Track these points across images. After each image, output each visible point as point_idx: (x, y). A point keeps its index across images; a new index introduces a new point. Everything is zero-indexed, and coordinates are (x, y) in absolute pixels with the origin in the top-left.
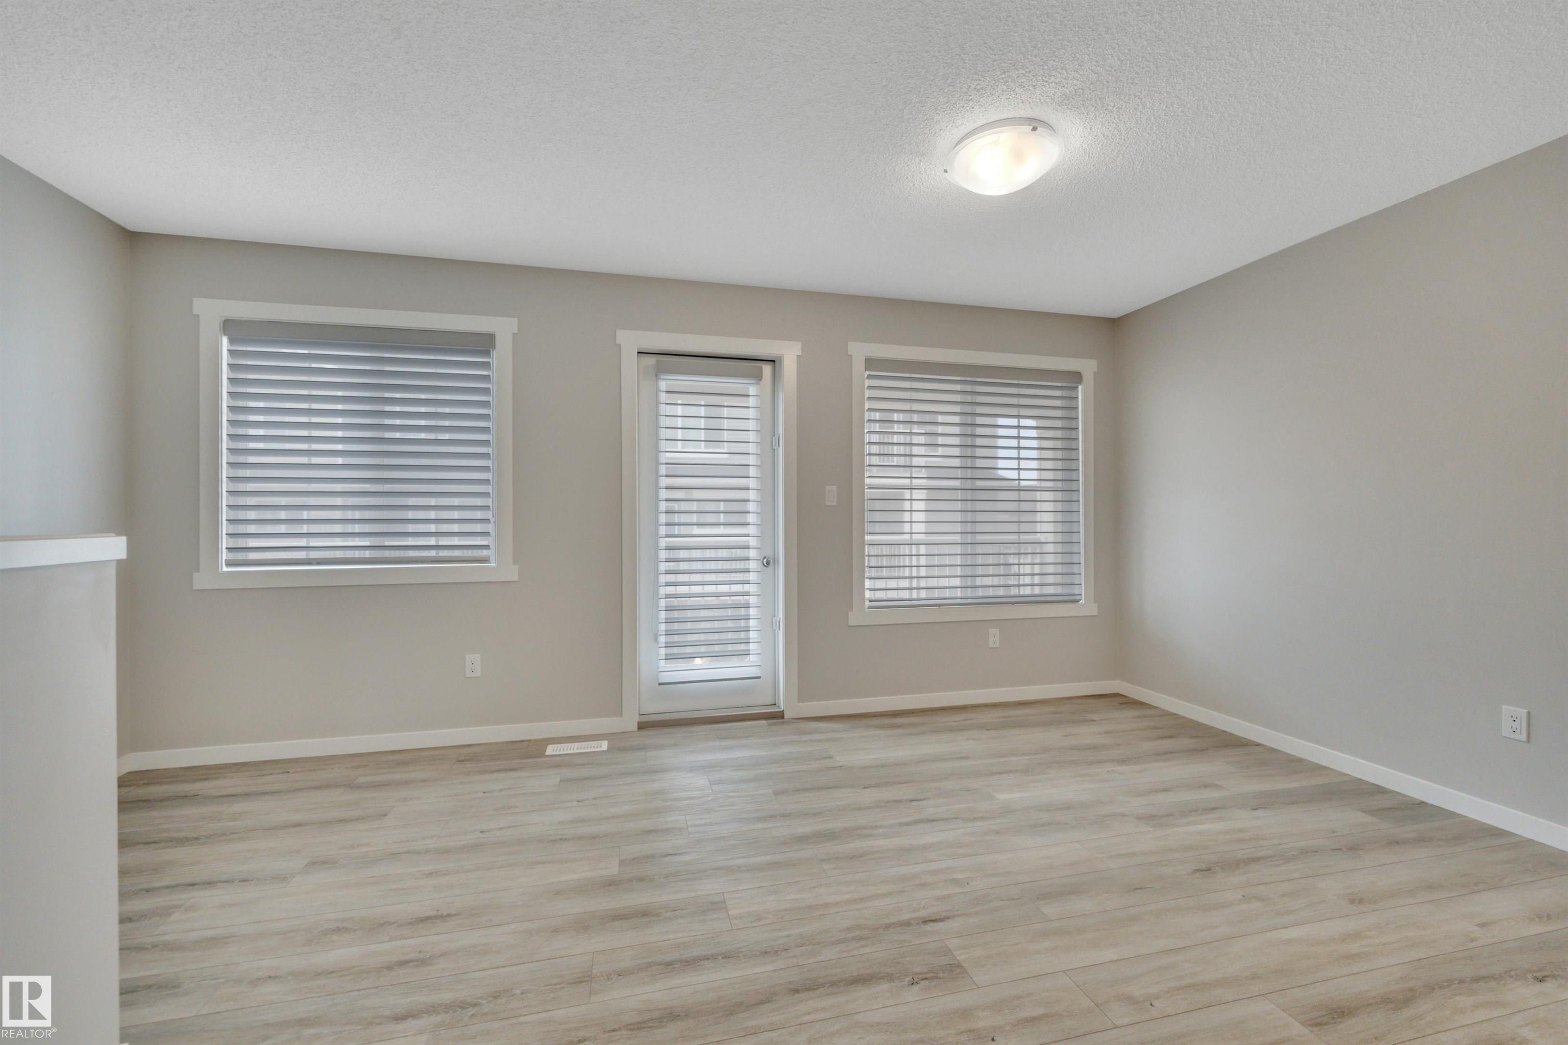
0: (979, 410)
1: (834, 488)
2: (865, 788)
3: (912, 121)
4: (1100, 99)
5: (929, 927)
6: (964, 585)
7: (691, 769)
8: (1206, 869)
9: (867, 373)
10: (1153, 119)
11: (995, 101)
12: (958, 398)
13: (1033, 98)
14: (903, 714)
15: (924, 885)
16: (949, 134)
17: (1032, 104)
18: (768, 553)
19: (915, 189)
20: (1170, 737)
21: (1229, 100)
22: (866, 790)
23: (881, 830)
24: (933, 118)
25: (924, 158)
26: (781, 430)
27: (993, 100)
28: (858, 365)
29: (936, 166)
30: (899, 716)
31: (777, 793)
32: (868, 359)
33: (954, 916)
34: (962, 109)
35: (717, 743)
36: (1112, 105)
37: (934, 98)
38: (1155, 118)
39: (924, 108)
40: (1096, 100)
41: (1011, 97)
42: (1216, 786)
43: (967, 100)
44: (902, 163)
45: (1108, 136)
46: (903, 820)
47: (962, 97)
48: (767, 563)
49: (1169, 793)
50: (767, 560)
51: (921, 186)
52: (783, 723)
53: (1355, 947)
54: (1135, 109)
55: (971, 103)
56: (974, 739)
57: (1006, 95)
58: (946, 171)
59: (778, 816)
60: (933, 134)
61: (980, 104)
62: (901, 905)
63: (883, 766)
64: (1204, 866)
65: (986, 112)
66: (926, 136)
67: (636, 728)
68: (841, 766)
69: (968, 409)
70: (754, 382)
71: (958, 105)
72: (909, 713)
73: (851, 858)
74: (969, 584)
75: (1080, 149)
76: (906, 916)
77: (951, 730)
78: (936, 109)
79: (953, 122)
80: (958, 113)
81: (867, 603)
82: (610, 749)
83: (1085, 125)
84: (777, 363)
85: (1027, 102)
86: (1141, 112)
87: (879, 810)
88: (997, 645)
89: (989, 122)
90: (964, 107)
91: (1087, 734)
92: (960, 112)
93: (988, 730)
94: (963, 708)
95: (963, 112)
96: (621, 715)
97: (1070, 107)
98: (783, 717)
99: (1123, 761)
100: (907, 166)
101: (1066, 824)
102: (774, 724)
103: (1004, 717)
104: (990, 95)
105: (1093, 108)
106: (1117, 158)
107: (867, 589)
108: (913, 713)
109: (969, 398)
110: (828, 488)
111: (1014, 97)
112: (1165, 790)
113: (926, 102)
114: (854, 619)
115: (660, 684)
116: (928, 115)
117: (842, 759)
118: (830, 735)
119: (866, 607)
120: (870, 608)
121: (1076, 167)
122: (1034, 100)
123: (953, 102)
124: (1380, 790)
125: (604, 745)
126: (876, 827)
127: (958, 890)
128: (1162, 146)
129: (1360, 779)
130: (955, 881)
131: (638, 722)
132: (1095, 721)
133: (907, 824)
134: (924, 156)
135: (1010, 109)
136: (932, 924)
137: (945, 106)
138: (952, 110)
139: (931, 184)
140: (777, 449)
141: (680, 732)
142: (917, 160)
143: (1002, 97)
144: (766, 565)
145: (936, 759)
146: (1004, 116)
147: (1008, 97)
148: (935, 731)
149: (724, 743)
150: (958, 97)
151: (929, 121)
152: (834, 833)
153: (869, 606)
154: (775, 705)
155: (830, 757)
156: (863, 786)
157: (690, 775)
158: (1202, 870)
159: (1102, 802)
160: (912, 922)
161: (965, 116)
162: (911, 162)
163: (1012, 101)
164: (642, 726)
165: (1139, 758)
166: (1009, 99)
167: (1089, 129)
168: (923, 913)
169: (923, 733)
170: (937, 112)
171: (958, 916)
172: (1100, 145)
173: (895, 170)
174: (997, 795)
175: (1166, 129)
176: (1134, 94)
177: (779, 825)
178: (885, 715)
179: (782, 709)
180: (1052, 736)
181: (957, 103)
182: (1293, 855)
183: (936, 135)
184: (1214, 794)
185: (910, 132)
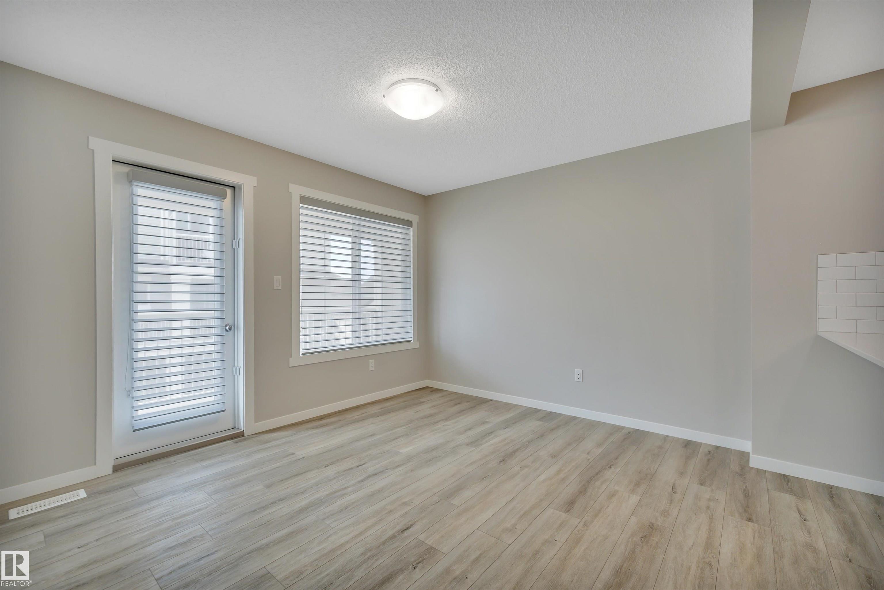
0: (363, 235)
1: (280, 277)
2: (326, 467)
3: (376, 61)
4: (467, 86)
5: (406, 533)
6: (354, 336)
7: (187, 489)
8: (503, 460)
9: (301, 205)
10: (483, 104)
11: (422, 68)
12: (350, 227)
13: (440, 74)
14: (325, 417)
15: (390, 512)
16: (392, 76)
17: (438, 76)
18: (229, 321)
19: (360, 100)
20: (459, 404)
21: (512, 107)
22: (327, 468)
23: (349, 489)
24: (387, 64)
25: (373, 84)
26: (241, 235)
27: (421, 67)
28: (295, 199)
29: (377, 91)
30: (323, 419)
31: (268, 486)
32: (301, 196)
33: (415, 522)
34: (404, 65)
35: (198, 465)
36: (470, 92)
37: (393, 53)
38: (484, 104)
39: (385, 57)
40: (465, 86)
41: (430, 69)
42: (487, 422)
43: (409, 62)
44: (359, 83)
45: (462, 106)
46: (360, 479)
47: (407, 59)
48: (229, 329)
49: (472, 430)
50: (229, 327)
51: (364, 100)
52: (245, 440)
53: (562, 475)
54: (478, 97)
55: (410, 64)
56: (372, 423)
57: (428, 67)
58: (384, 96)
59: (277, 502)
60: (384, 73)
61: (414, 66)
62: (384, 527)
63: (330, 451)
64: (501, 459)
65: (416, 72)
66: (379, 73)
67: (110, 471)
68: (303, 458)
69: (357, 234)
70: (218, 199)
71: (403, 62)
72: (328, 416)
73: (341, 512)
74: (357, 335)
75: (448, 108)
76: (390, 533)
77: (358, 421)
78: (391, 59)
79: (397, 71)
80: (401, 67)
81: (301, 352)
82: (90, 496)
83: (455, 97)
84: (236, 189)
85: (436, 75)
86: (480, 99)
87: (342, 477)
88: (373, 369)
89: (415, 78)
90: (406, 64)
91: (425, 409)
92: (403, 67)
93: (377, 417)
94: (358, 407)
95: (404, 67)
96: (95, 464)
97: (453, 85)
98: (243, 436)
99: (447, 419)
100: (361, 86)
101: (440, 456)
102: (239, 441)
103: (381, 408)
104: (421, 64)
105: (462, 90)
106: (461, 117)
107: (301, 342)
108: (330, 416)
109: (357, 228)
110: (275, 277)
111: (432, 70)
112: (470, 429)
113: (388, 54)
114: (293, 362)
115: (134, 431)
116: (386, 61)
117: (300, 453)
118: (284, 440)
119: (301, 354)
120: (303, 354)
121: (443, 116)
122: (440, 75)
123: (402, 59)
124: (537, 411)
125: (82, 494)
126: (346, 488)
127: (409, 508)
128: (480, 118)
129: (530, 407)
130: (405, 504)
131: (113, 466)
132: (425, 402)
133: (363, 480)
134: (373, 83)
135: (427, 75)
136: (407, 531)
137: (397, 60)
138: (399, 63)
139: (370, 101)
140: (237, 249)
141: (159, 465)
142: (368, 84)
143: (427, 67)
144: (228, 330)
145: (358, 440)
146: (422, 77)
147: (429, 68)
148: (349, 423)
149: (204, 463)
150: (405, 58)
151: (385, 65)
152: (322, 500)
153: (302, 353)
154: (235, 428)
155: (293, 454)
156: (324, 466)
157: (187, 494)
158: (502, 461)
159: (449, 442)
160: (396, 534)
161: (404, 70)
162: (364, 84)
163: (430, 71)
164: (117, 469)
165: (452, 416)
166: (429, 69)
167: (456, 99)
168: (398, 528)
169: (342, 426)
170: (391, 61)
171: (417, 521)
172: (457, 109)
173: (354, 86)
174: (401, 451)
175: (485, 111)
176: (481, 90)
177: (281, 507)
178: (313, 420)
179: (243, 430)
180: (410, 413)
181: (404, 61)
182: (526, 444)
183: (385, 74)
184: (487, 427)
185: (371, 67)
